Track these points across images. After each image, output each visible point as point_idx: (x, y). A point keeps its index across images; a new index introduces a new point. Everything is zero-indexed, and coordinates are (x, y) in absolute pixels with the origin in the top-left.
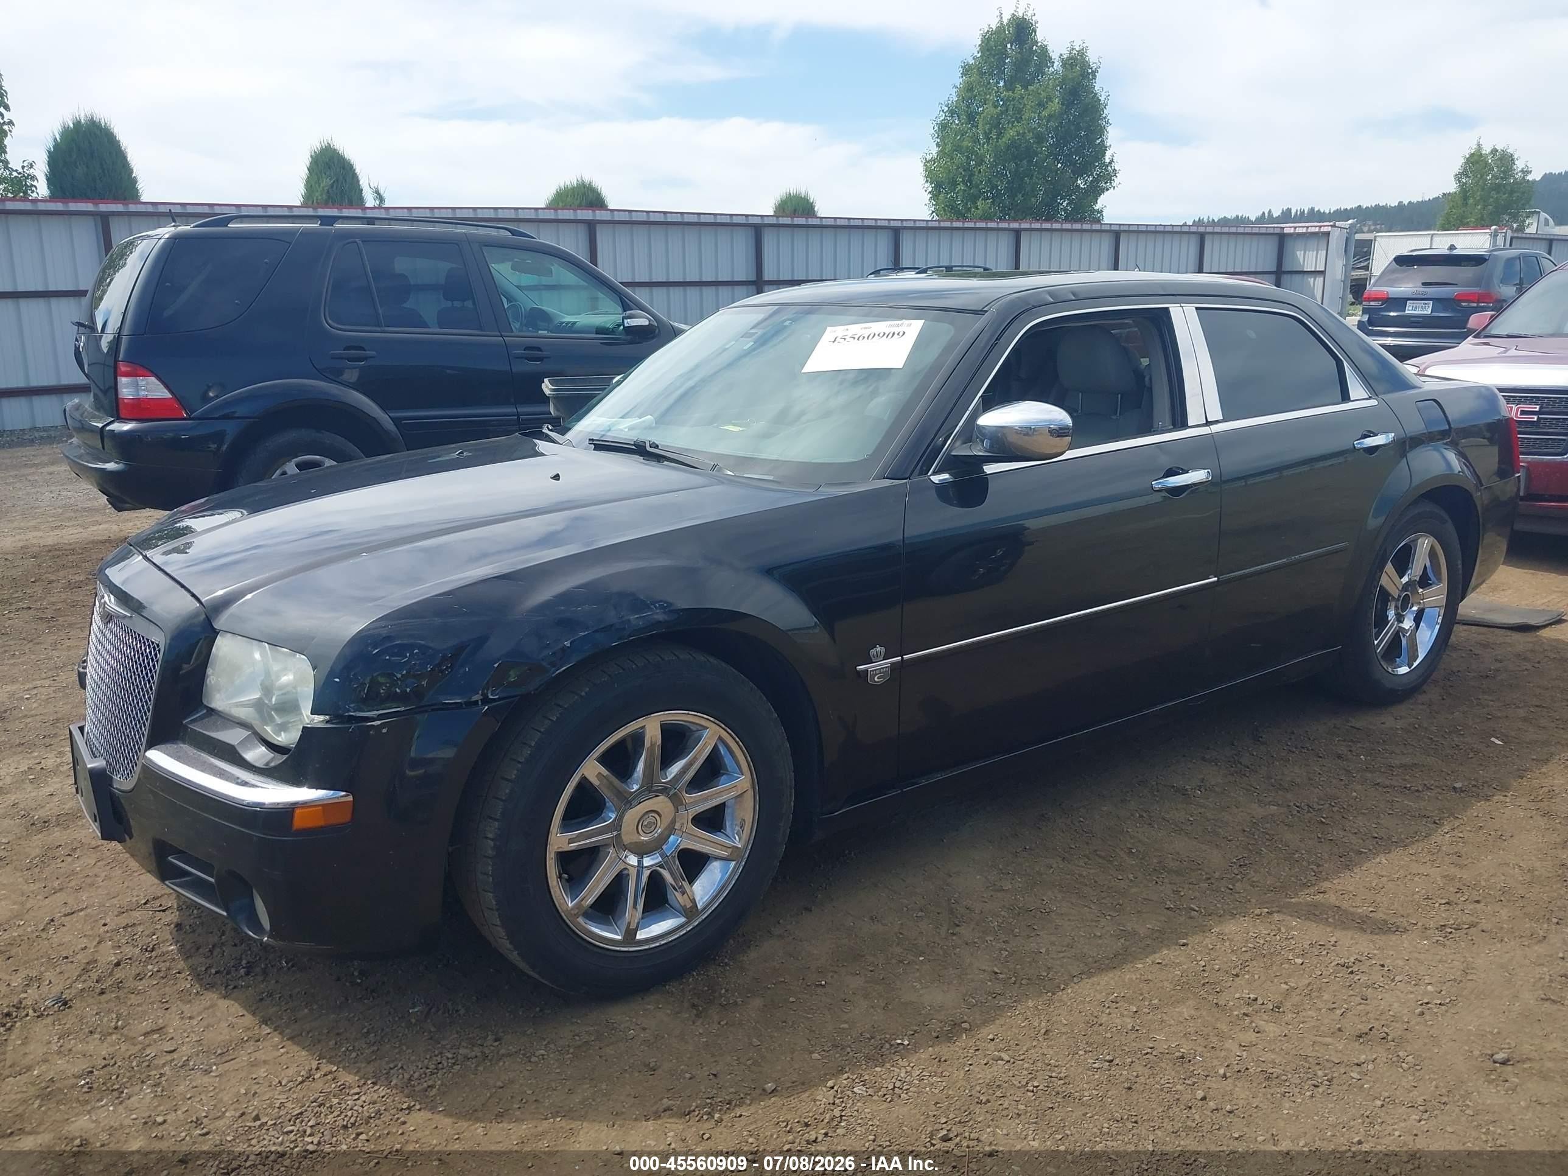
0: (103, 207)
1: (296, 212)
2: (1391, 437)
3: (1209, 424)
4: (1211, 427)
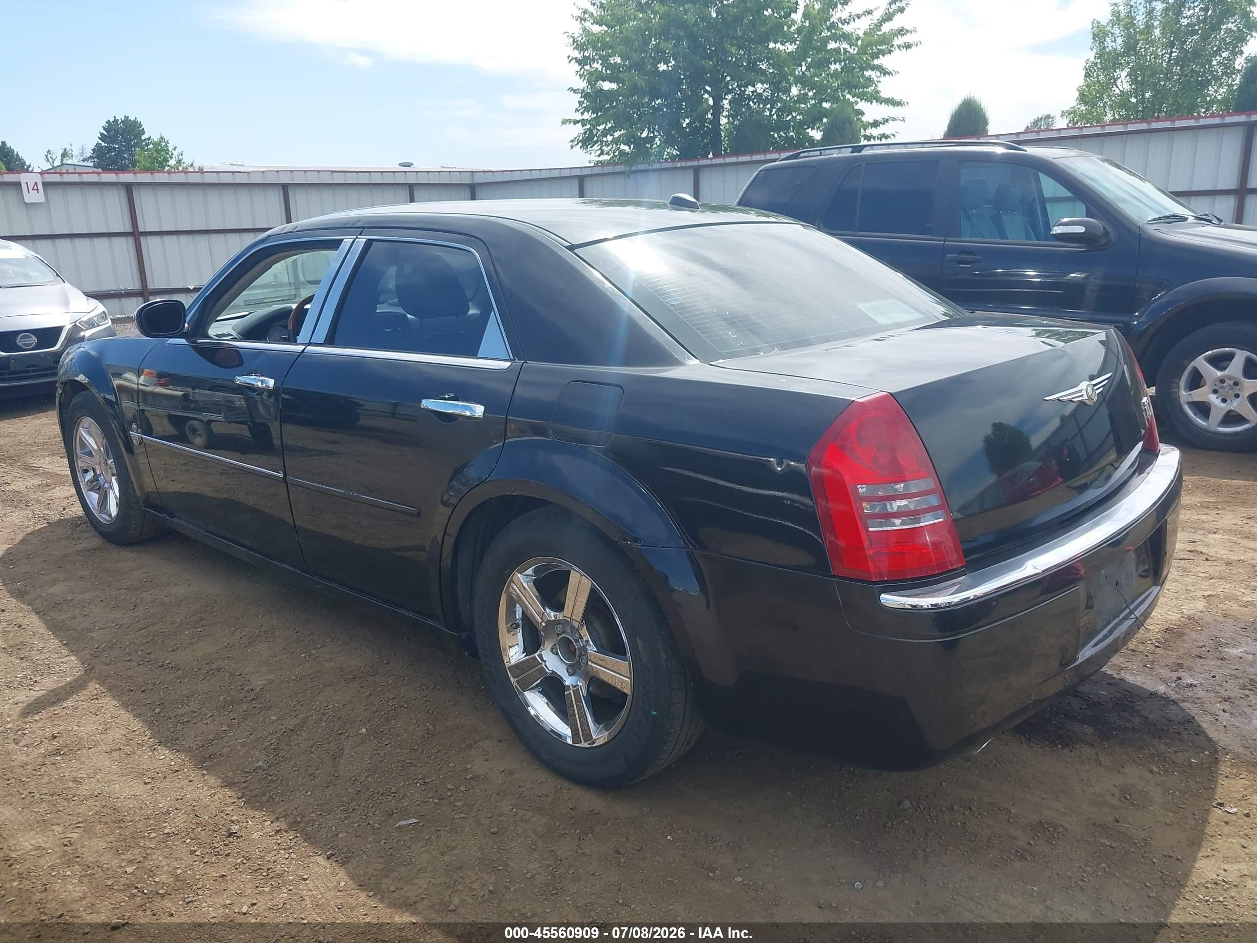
2: (479, 410)
3: (310, 344)
4: (309, 348)
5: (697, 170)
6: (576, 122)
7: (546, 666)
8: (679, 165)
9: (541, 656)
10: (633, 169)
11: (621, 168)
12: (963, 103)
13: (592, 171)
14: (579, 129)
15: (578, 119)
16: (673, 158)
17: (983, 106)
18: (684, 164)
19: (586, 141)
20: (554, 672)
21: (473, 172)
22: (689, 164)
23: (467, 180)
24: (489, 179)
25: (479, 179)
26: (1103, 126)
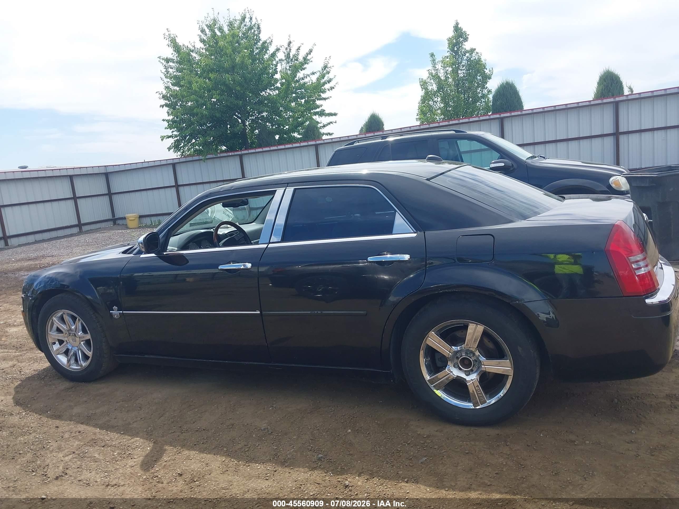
0: (502, 115)
1: (592, 103)
2: (407, 257)
3: (270, 243)
4: (270, 245)
5: (241, 156)
6: (169, 137)
7: (453, 374)
8: (230, 154)
9: (449, 370)
10: (207, 157)
11: (197, 158)
12: (371, 116)
13: (179, 161)
14: (172, 141)
15: (170, 135)
16: (225, 151)
17: (380, 117)
18: (233, 154)
19: (176, 147)
20: (458, 376)
21: (106, 166)
22: (236, 153)
23: (103, 171)
24: (117, 169)
25: (110, 170)
26: (439, 123)
